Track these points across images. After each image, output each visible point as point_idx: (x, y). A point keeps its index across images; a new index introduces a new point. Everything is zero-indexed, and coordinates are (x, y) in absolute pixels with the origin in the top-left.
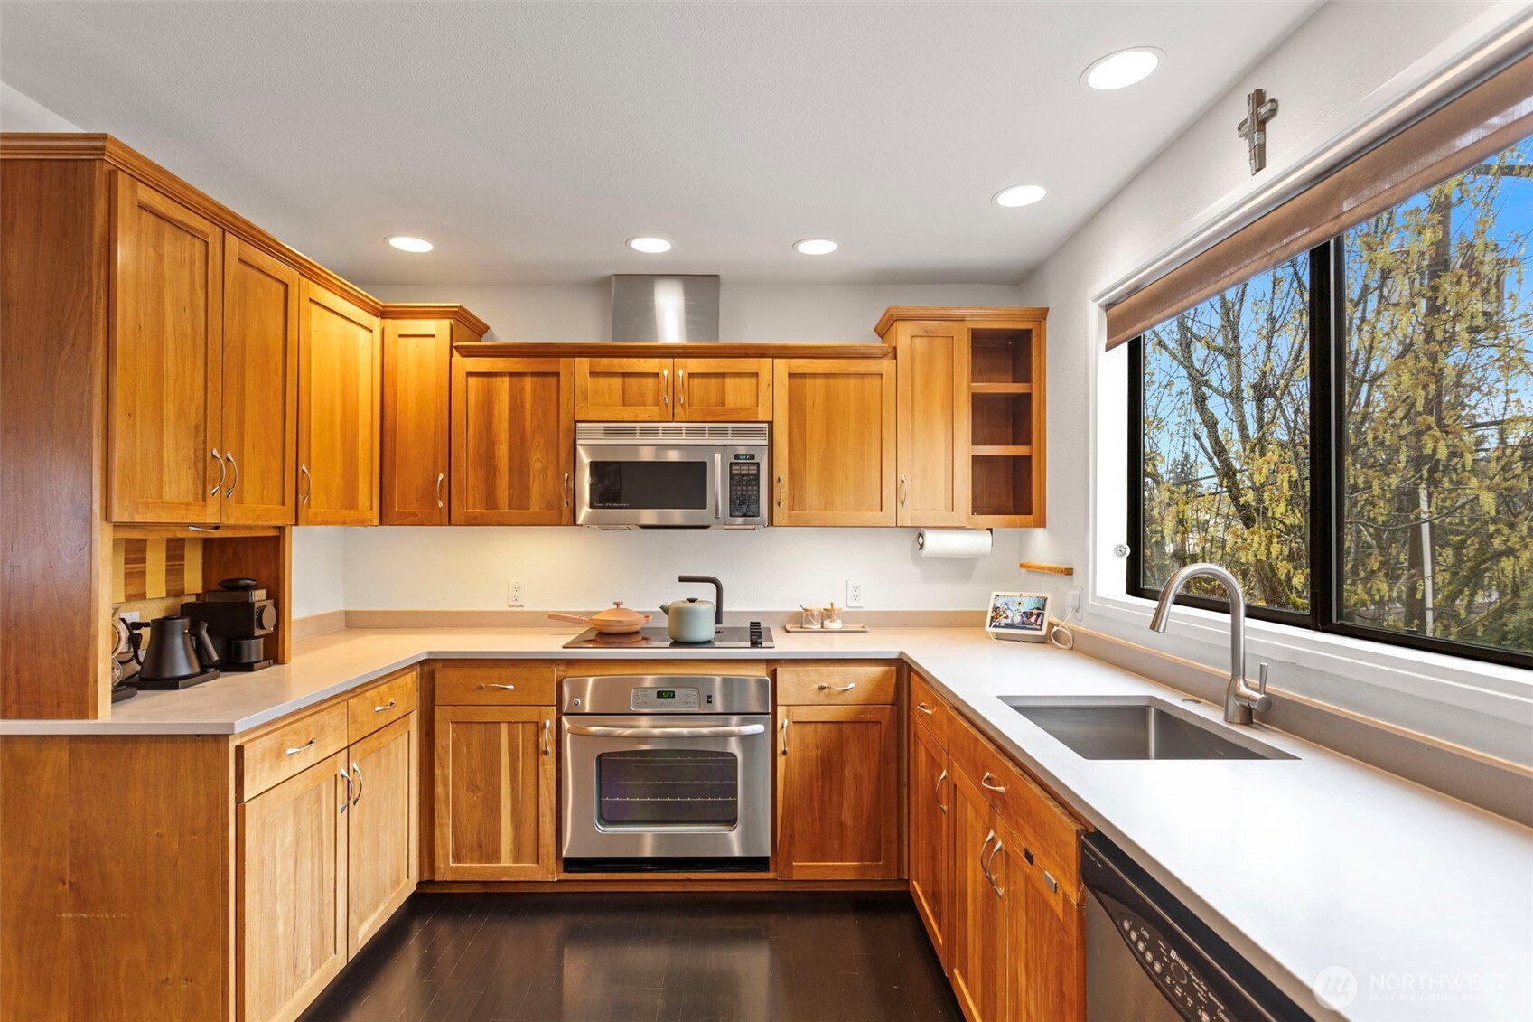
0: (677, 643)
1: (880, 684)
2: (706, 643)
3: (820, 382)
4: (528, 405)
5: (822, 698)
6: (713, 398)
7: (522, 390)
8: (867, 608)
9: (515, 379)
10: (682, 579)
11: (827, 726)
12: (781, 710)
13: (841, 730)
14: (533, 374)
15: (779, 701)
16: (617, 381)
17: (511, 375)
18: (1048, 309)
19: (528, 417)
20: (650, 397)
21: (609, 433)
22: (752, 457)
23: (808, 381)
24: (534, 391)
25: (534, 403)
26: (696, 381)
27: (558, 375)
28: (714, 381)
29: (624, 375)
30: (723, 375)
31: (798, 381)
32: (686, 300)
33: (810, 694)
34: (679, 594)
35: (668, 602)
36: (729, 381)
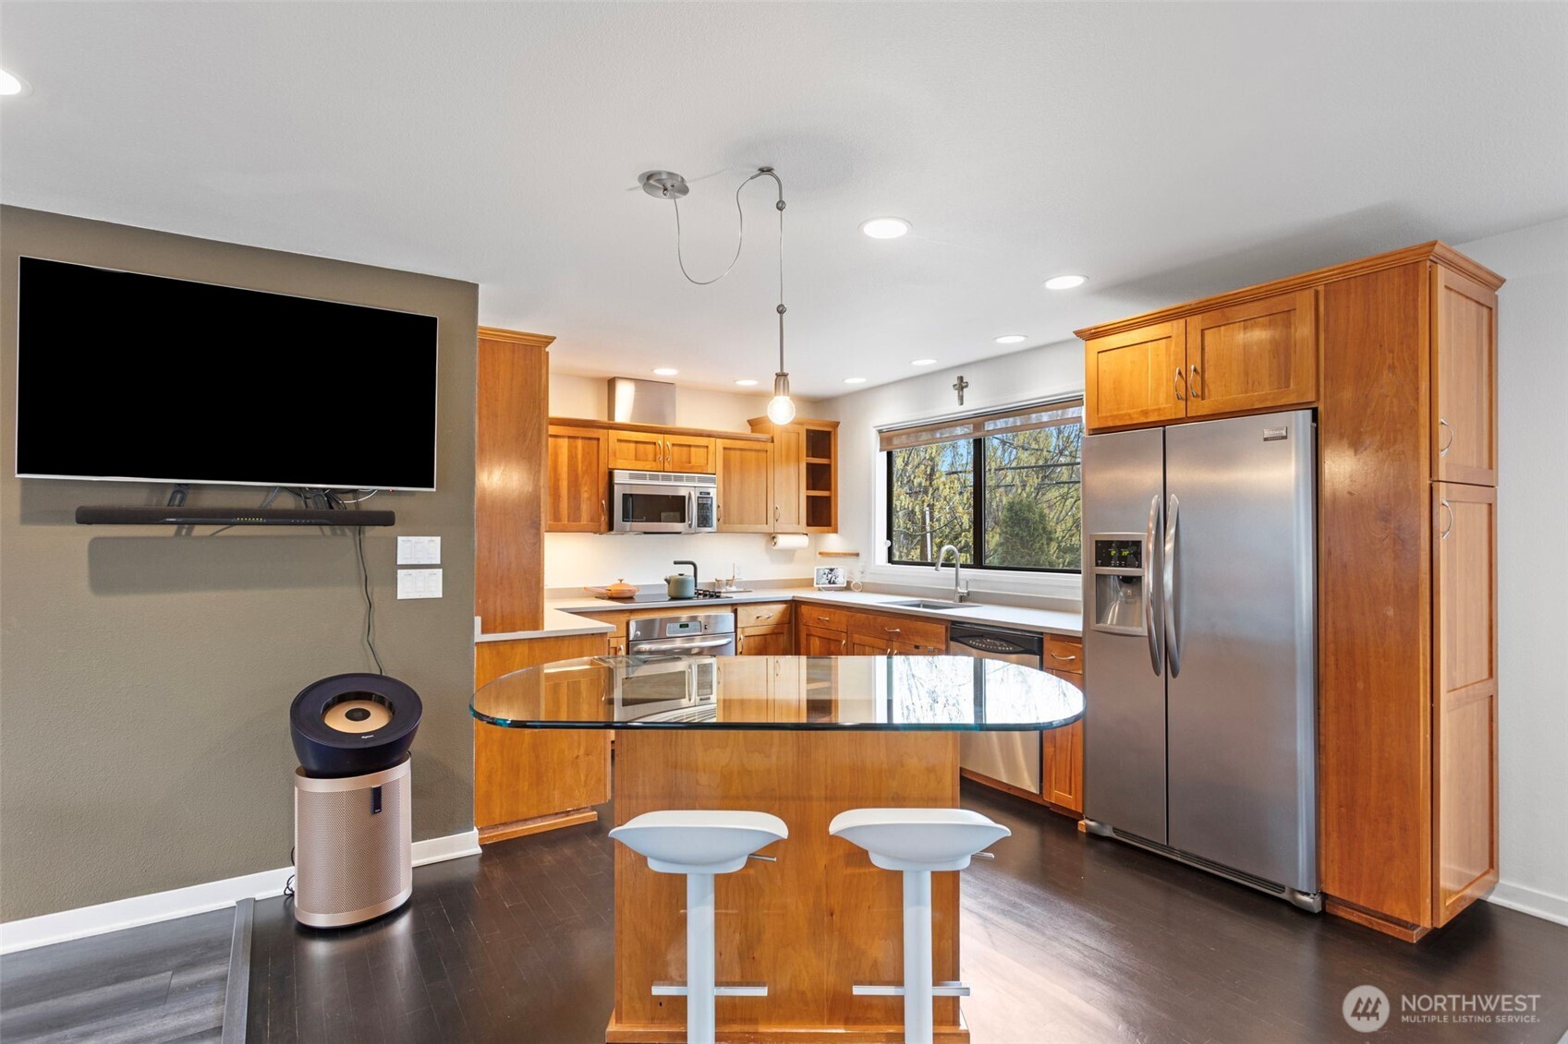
0: (673, 599)
1: (783, 613)
2: (690, 598)
3: (738, 452)
4: (580, 456)
5: (758, 623)
6: (684, 459)
7: (576, 448)
8: (744, 579)
9: (571, 440)
10: (676, 563)
11: (756, 638)
12: (739, 630)
13: (766, 640)
14: (583, 438)
15: (739, 625)
16: (633, 445)
17: (569, 437)
18: (839, 423)
19: (580, 465)
20: (651, 456)
21: (632, 477)
22: (709, 494)
23: (732, 452)
24: (583, 449)
25: (583, 455)
26: (676, 448)
27: (598, 439)
28: (685, 449)
29: (636, 442)
30: (690, 446)
31: (728, 451)
33: (752, 621)
34: (675, 571)
35: (668, 576)
36: (693, 449)
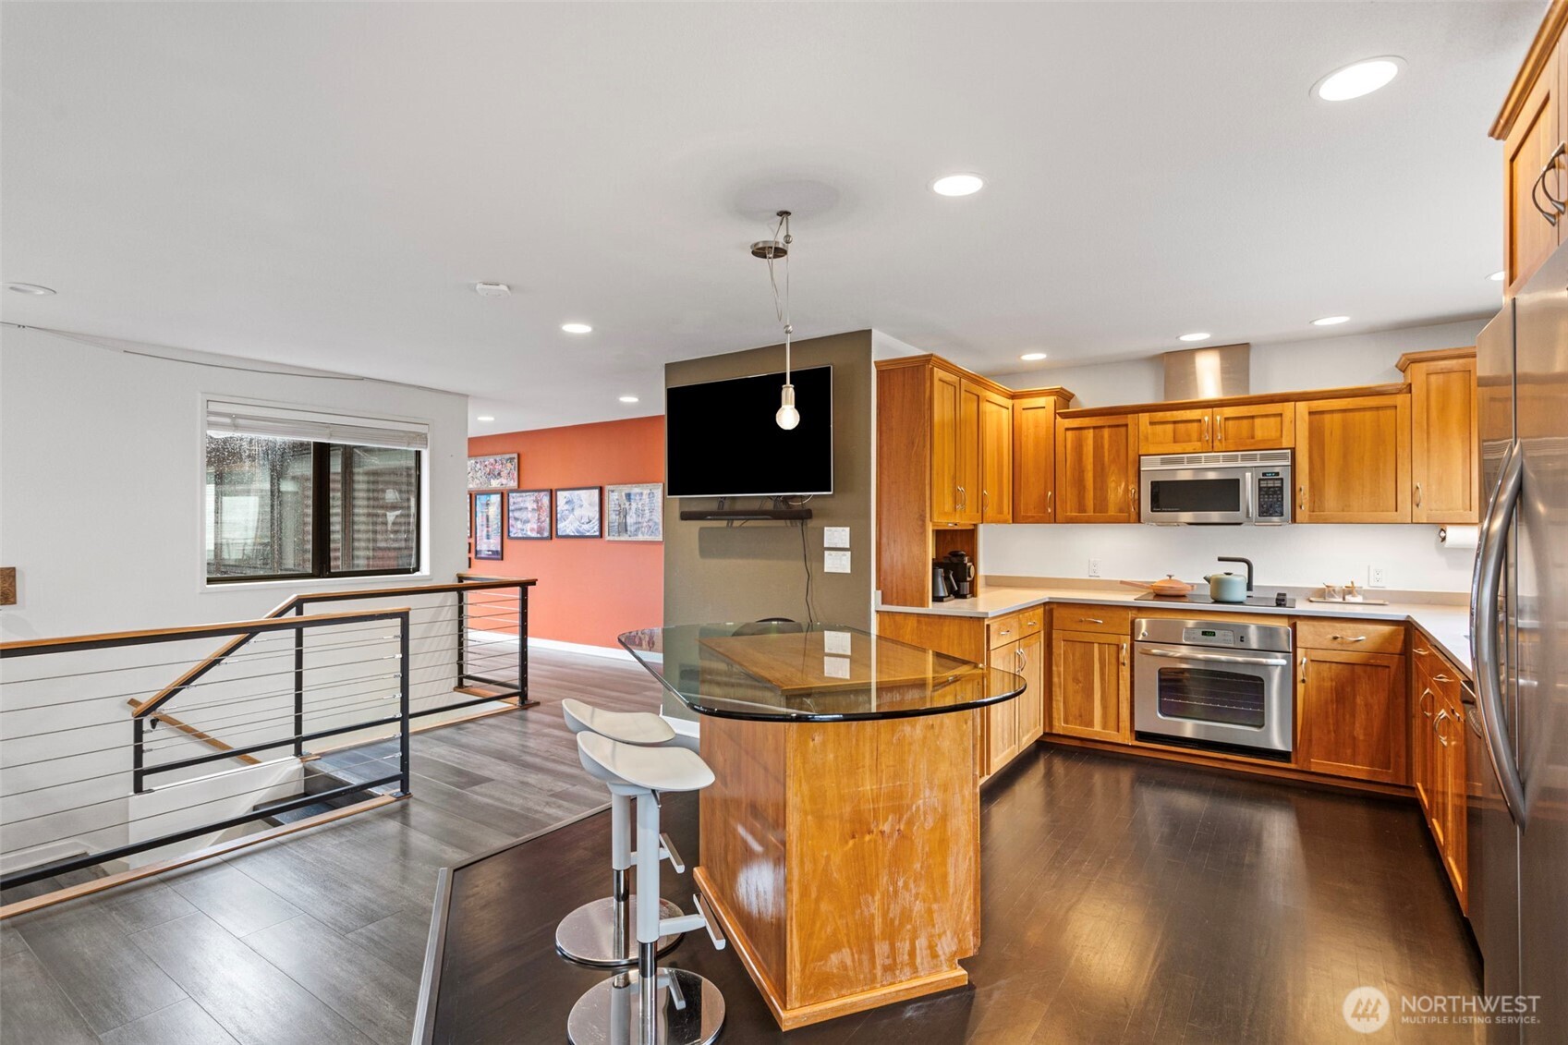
0: (1217, 602)
1: (1389, 639)
2: (1240, 603)
3: (1337, 417)
4: (1106, 446)
5: (1335, 645)
6: (1245, 433)
7: (1102, 437)
9: (1097, 431)
10: (1220, 559)
11: (1340, 666)
12: (1300, 652)
13: (1353, 671)
14: (1109, 426)
15: (1299, 644)
16: (1170, 427)
17: (1094, 428)
19: (1106, 454)
20: (1195, 436)
21: (1164, 462)
22: (1277, 474)
23: (1327, 417)
24: (1110, 437)
25: (1110, 445)
26: (1231, 422)
27: (1126, 425)
28: (1245, 422)
29: (1175, 422)
30: (1253, 417)
31: (1317, 417)
32: (1221, 364)
33: (1326, 642)
34: (1219, 570)
35: (1210, 574)
36: (1257, 421)
